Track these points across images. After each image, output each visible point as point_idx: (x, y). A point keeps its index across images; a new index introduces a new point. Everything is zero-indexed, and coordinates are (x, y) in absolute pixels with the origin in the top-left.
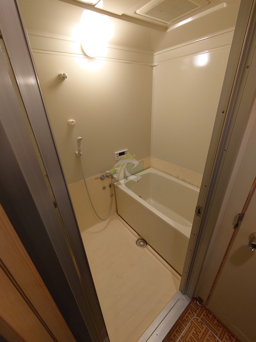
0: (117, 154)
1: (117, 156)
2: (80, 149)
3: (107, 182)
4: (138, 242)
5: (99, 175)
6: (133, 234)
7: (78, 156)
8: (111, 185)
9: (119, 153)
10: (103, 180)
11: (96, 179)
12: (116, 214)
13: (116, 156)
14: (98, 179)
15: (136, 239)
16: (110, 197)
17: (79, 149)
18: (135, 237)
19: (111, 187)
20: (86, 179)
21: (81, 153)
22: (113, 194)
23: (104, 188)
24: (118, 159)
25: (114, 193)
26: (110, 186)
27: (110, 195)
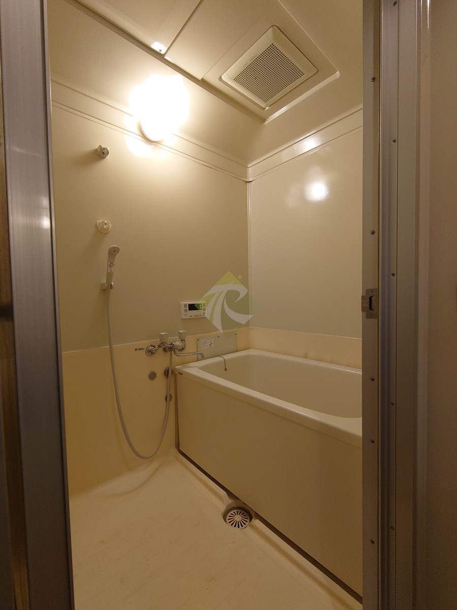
0: (185, 305)
1: (186, 311)
2: (113, 273)
3: (160, 362)
4: (229, 514)
5: (145, 343)
6: (216, 494)
7: (106, 289)
8: (168, 371)
9: (189, 305)
10: (153, 353)
11: (136, 350)
12: (174, 451)
13: (183, 308)
14: (142, 351)
15: (223, 508)
16: (165, 401)
17: (109, 271)
18: (221, 502)
19: (167, 376)
20: (114, 346)
21: (112, 283)
22: (171, 396)
23: (152, 376)
24: (186, 315)
25: (173, 394)
26: (166, 373)
27: (164, 396)
